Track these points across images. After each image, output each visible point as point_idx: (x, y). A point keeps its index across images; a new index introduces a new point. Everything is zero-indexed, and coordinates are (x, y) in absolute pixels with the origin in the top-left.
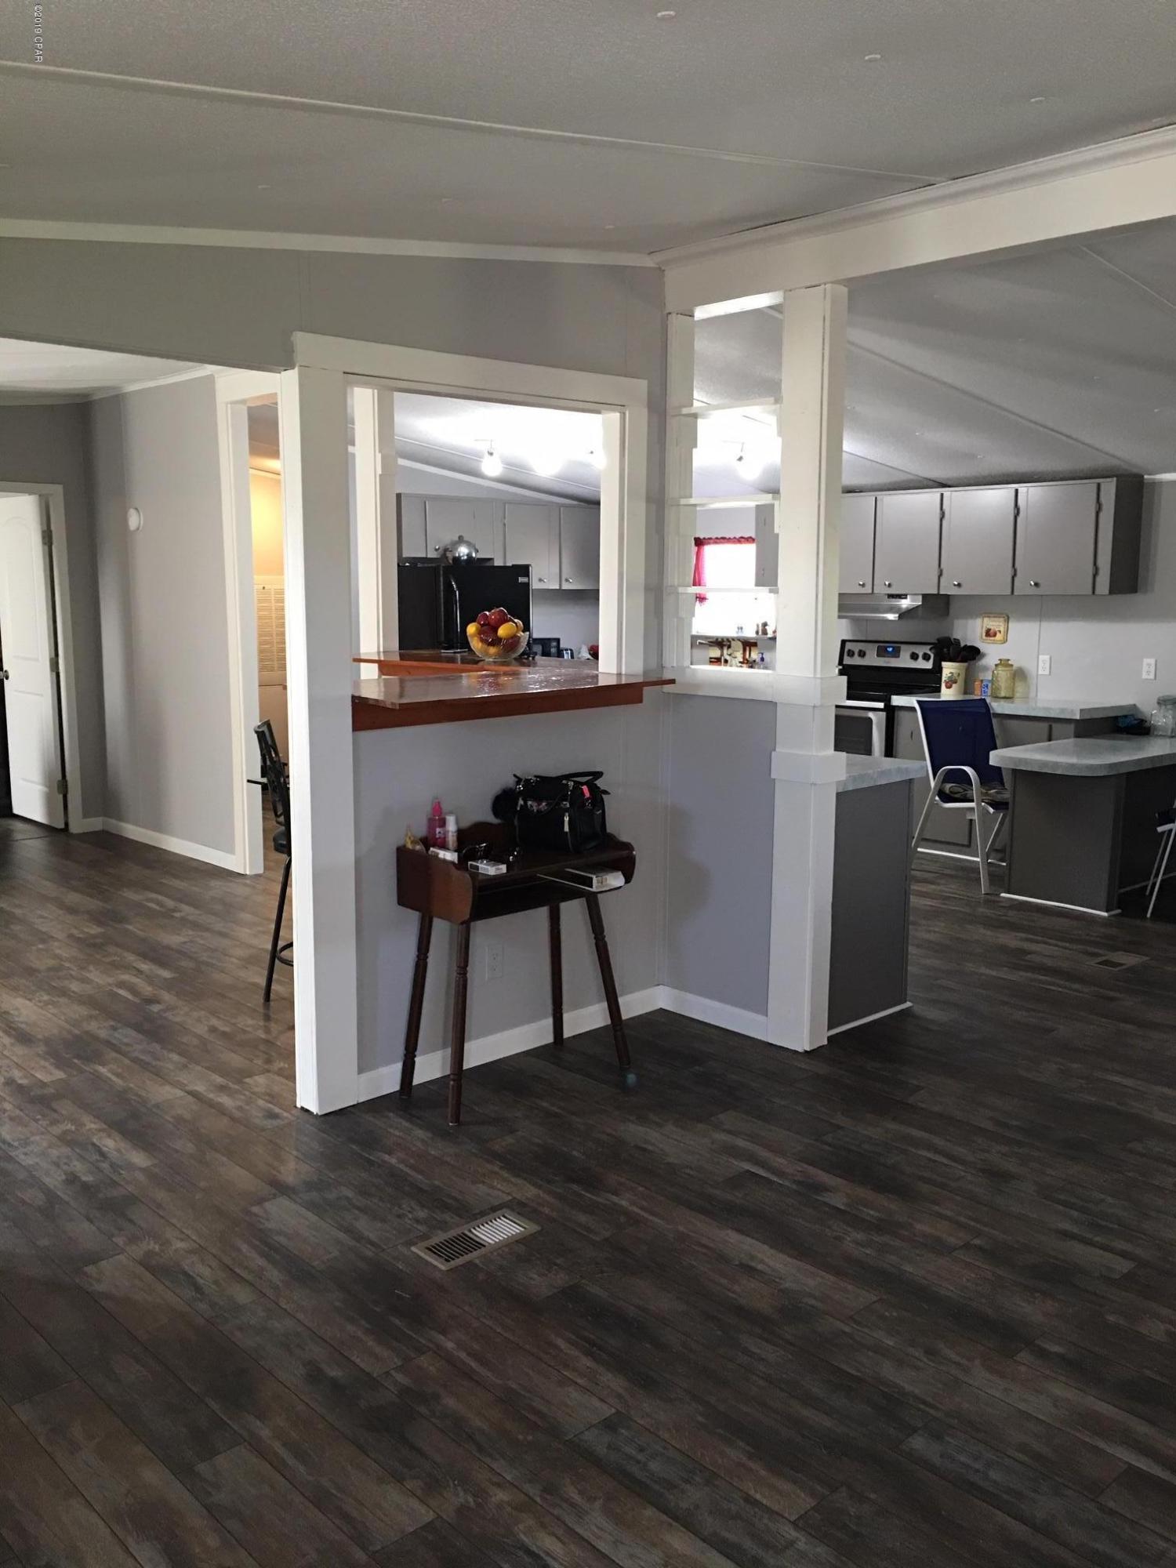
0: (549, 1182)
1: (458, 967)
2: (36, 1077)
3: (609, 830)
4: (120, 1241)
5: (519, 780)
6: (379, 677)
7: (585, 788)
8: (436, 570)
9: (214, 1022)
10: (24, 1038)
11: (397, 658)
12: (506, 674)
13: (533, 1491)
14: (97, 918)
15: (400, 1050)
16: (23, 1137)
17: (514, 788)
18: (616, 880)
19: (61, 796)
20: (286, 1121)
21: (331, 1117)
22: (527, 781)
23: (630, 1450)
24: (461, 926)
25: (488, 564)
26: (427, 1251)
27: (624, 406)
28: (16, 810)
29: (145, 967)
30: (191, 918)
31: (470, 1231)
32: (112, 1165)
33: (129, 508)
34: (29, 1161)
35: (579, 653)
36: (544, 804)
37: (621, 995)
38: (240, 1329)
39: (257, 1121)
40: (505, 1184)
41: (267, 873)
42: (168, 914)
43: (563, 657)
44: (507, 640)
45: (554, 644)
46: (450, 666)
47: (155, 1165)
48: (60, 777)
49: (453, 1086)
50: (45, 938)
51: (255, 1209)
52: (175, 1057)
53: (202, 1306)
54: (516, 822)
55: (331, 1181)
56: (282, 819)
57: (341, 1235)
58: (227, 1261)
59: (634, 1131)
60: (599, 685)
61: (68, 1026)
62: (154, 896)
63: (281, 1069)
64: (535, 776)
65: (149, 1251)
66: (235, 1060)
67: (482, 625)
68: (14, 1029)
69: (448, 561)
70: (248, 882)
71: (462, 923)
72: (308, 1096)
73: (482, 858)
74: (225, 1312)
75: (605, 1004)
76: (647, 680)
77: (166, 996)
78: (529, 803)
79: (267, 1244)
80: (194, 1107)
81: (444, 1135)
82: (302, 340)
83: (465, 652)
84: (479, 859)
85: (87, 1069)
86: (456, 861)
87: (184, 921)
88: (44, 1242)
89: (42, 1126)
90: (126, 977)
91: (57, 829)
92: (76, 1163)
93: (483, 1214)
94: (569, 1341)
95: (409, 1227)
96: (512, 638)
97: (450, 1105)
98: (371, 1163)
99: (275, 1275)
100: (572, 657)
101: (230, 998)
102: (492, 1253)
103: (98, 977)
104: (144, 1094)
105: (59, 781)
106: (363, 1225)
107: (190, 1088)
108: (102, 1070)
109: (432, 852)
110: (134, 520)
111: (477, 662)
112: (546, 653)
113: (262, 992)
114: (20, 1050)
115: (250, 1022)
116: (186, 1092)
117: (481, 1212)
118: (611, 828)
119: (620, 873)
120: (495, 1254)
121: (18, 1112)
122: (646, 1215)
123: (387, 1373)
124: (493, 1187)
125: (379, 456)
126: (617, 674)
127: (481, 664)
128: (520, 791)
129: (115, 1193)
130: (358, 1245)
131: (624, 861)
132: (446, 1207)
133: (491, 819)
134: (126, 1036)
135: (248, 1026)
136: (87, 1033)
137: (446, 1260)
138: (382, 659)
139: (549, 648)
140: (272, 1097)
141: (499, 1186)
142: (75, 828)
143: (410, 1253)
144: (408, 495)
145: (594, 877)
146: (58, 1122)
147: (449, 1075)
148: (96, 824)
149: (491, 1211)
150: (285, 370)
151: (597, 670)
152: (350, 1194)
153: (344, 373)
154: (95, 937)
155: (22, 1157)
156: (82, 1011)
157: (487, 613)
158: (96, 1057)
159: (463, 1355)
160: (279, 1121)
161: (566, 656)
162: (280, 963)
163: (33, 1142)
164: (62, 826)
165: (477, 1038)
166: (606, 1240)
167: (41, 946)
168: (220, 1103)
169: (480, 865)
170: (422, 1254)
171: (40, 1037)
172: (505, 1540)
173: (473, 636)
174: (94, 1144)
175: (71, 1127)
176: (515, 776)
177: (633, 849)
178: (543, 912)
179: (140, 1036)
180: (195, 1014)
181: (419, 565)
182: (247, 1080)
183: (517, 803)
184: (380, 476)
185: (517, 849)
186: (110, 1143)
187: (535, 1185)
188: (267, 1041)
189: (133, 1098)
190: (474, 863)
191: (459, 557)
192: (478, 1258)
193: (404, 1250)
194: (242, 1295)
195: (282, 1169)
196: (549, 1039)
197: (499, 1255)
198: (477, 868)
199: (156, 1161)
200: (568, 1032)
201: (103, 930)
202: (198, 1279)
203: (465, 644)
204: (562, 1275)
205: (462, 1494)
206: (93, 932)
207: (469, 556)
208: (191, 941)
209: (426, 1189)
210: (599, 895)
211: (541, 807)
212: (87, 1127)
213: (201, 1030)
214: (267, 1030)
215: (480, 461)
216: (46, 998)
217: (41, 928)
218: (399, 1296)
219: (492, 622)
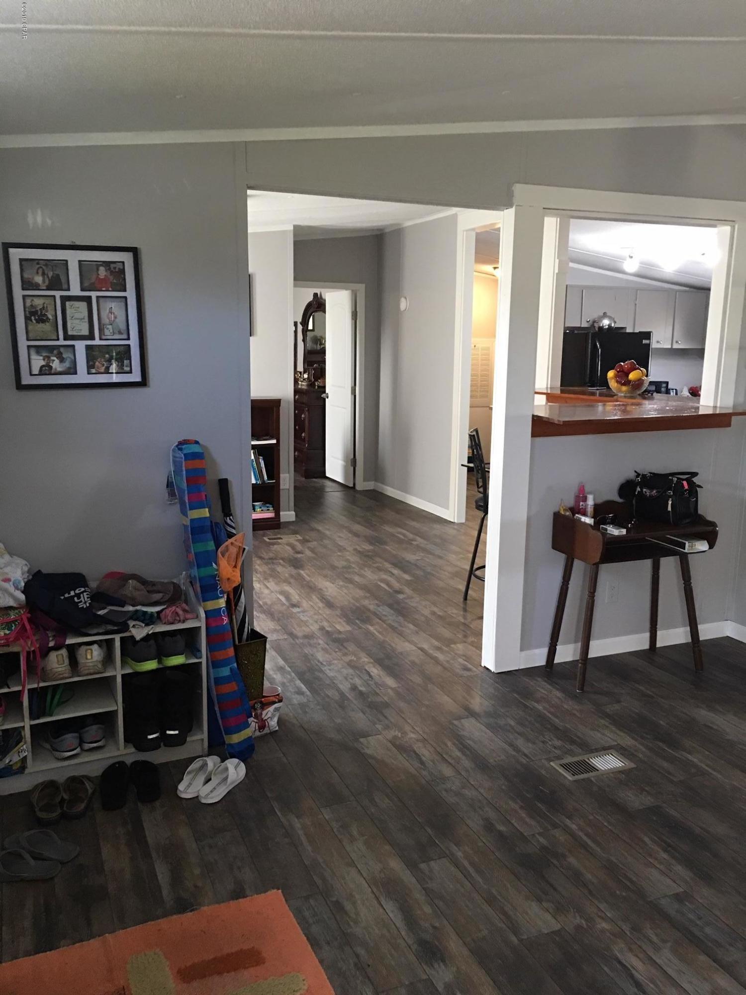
0: (642, 737)
1: (589, 592)
2: (336, 628)
3: (700, 512)
4: (379, 727)
5: (638, 475)
6: (546, 403)
7: (685, 483)
8: (587, 334)
9: (435, 609)
10: (329, 605)
11: (559, 392)
12: (633, 404)
13: (626, 928)
14: (371, 540)
15: (547, 639)
16: (328, 660)
17: (634, 479)
18: (702, 546)
19: (352, 468)
20: (475, 674)
21: (503, 675)
22: (644, 476)
23: (691, 916)
24: (593, 566)
25: (623, 331)
26: (560, 766)
27: (734, 221)
28: (328, 475)
29: (396, 571)
30: (422, 545)
31: (588, 759)
32: (376, 683)
33: (401, 297)
34: (331, 674)
35: (682, 392)
36: (655, 491)
37: (700, 624)
38: (446, 790)
39: (458, 671)
40: (612, 734)
41: (467, 523)
42: (409, 542)
43: (670, 394)
44: (635, 381)
45: (664, 385)
46: (592, 398)
47: (399, 687)
48: (352, 457)
49: (581, 667)
50: (341, 549)
51: (456, 722)
52: (411, 626)
53: (424, 773)
54: (634, 502)
55: (501, 713)
56: (481, 490)
57: (507, 747)
58: (439, 749)
59: (703, 715)
60: (700, 413)
61: (352, 601)
62: (400, 530)
63: (472, 642)
64: (650, 473)
65: (395, 736)
66: (446, 633)
67: (618, 372)
68: (325, 599)
69: (595, 329)
70: (456, 527)
71: (594, 564)
72: (489, 660)
73: (609, 523)
74: (437, 779)
75: (688, 628)
76: (736, 412)
77: (407, 590)
78: (644, 490)
79: (462, 744)
80: (422, 657)
81: (574, 697)
82: (519, 189)
83: (604, 389)
84: (607, 524)
85: (363, 627)
86: (593, 524)
87: (418, 547)
88: (339, 721)
89: (338, 655)
90: (384, 576)
91: (349, 487)
92: (356, 679)
93: (597, 750)
94: (652, 840)
95: (549, 750)
96: (638, 380)
97: (578, 679)
98: (526, 706)
99: (466, 763)
100: (676, 394)
101: (443, 596)
102: (602, 775)
103: (370, 575)
104: (394, 645)
105: (352, 459)
106: (520, 742)
107: (419, 646)
108: (371, 628)
109: (577, 517)
110: (403, 305)
111: (613, 396)
112: (658, 391)
113: (463, 595)
114: (328, 611)
115: (455, 611)
116: (417, 647)
117: (596, 749)
118: (700, 511)
119: (706, 541)
120: (605, 776)
121: (326, 646)
122: (710, 770)
123: (533, 835)
124: (603, 734)
125: (557, 261)
126: (714, 407)
127: (615, 397)
128: (639, 482)
129: (379, 699)
130: (517, 755)
131: (710, 534)
132: (573, 742)
133: (617, 499)
134: (385, 610)
135: (453, 614)
136: (364, 606)
137: (572, 774)
138: (549, 392)
139: (660, 387)
140: (467, 658)
141: (608, 735)
142: (358, 488)
143: (549, 766)
144: (572, 286)
145: (687, 543)
146: (347, 654)
147: (578, 660)
148: (370, 485)
149: (604, 749)
150: (507, 209)
151: (699, 404)
152: (512, 723)
153: (544, 208)
154: (369, 551)
155: (328, 671)
156: (359, 593)
157: (622, 364)
158: (367, 620)
159: (581, 834)
160: (471, 672)
161: (672, 394)
162: (475, 578)
163: (333, 664)
164: (352, 486)
165: (598, 639)
166: (680, 781)
167: (339, 554)
168: (436, 657)
169: (608, 528)
170: (557, 768)
171: (338, 605)
172: (606, 953)
173: (612, 378)
174: (366, 670)
175: (353, 658)
176: (635, 472)
177: (717, 527)
178: (648, 563)
179: (392, 612)
180: (424, 603)
181: (576, 332)
182: (452, 646)
183: (636, 490)
184: (557, 274)
185: (634, 520)
186: (375, 671)
187: (633, 738)
188: (464, 624)
189: (388, 647)
190: (605, 527)
191: (603, 326)
192: (594, 777)
193: (546, 763)
194: (447, 771)
195: (472, 701)
196: (646, 646)
197: (607, 777)
198: (606, 530)
199: (400, 685)
200: (659, 644)
201: (372, 548)
202: (422, 757)
203: (605, 383)
204: (649, 798)
205: (578, 918)
206: (367, 548)
207: (610, 326)
208: (422, 559)
209: (561, 728)
210: (689, 555)
211: (652, 493)
212: (363, 660)
213: (426, 612)
214: (465, 617)
215: (623, 262)
216: (341, 583)
217: (340, 543)
218: (542, 791)
219: (625, 370)
